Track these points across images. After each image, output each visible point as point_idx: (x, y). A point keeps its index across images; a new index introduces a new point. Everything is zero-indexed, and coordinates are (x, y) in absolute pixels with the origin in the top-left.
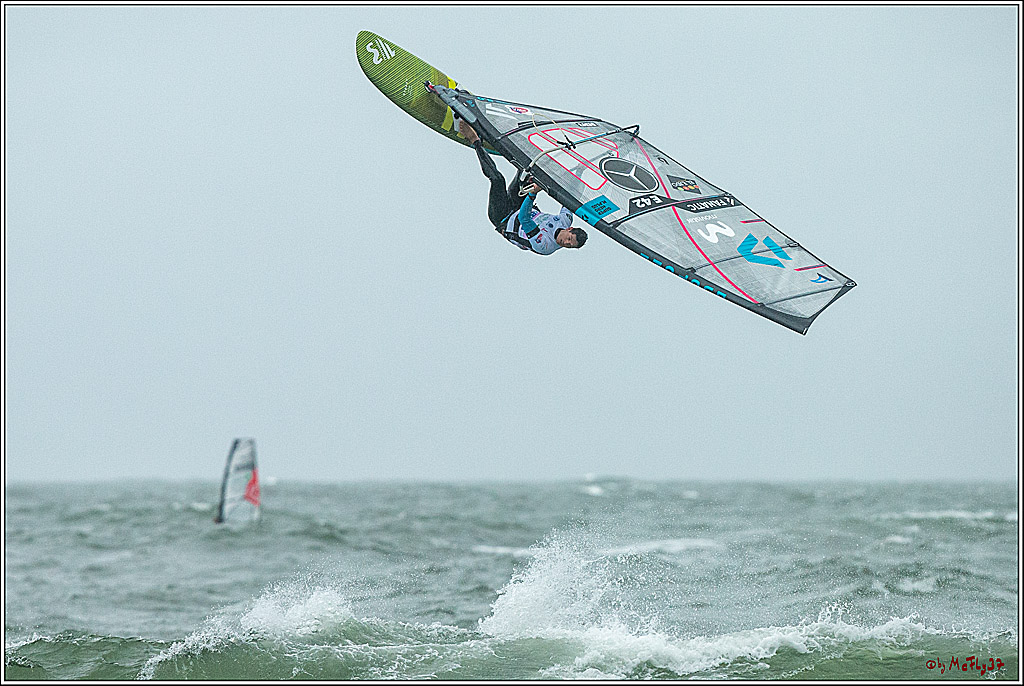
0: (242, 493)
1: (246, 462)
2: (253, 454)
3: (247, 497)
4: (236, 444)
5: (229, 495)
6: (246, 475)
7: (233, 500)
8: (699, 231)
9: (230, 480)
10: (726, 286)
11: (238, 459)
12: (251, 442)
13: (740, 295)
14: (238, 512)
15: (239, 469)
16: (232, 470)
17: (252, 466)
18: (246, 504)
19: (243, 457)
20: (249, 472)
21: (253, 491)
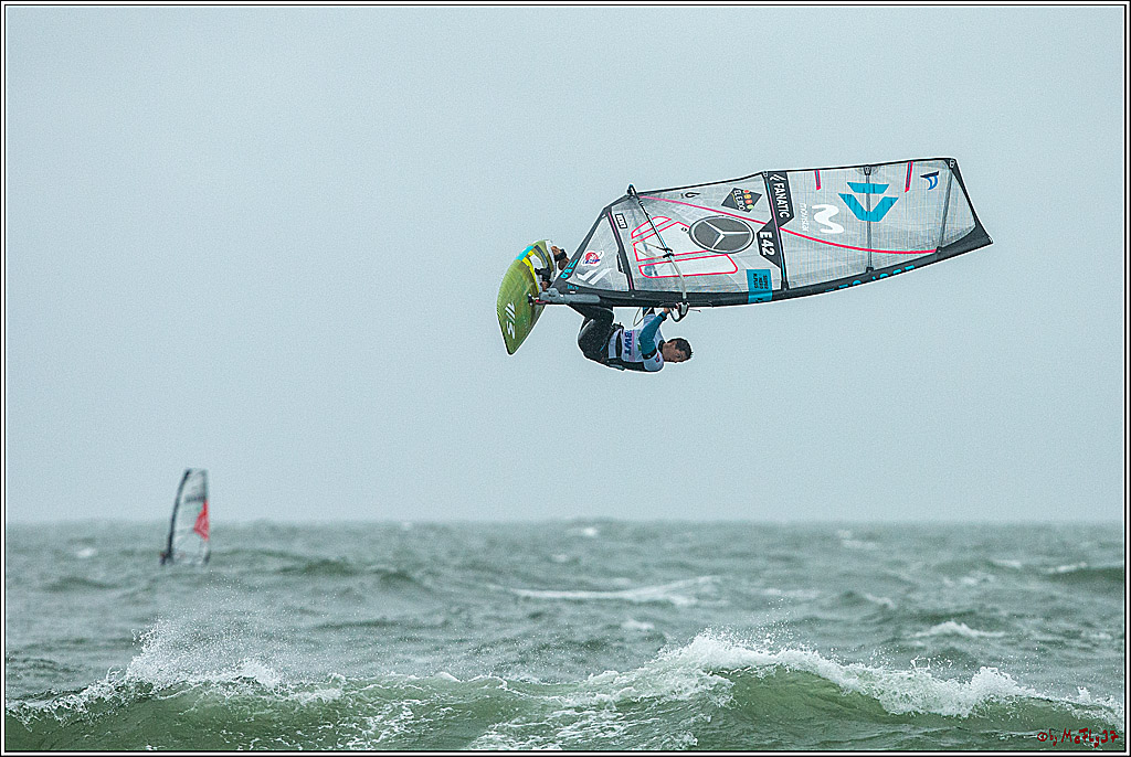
0: (192, 526)
1: (198, 492)
2: (204, 486)
3: (196, 530)
4: (187, 474)
5: (178, 527)
6: (196, 507)
7: (182, 531)
8: (822, 230)
9: (180, 511)
10: (902, 259)
11: (188, 490)
12: (204, 474)
13: (918, 256)
14: (187, 543)
15: (189, 500)
16: (182, 501)
17: (203, 498)
18: (197, 538)
19: (194, 488)
20: (200, 505)
21: (201, 527)
